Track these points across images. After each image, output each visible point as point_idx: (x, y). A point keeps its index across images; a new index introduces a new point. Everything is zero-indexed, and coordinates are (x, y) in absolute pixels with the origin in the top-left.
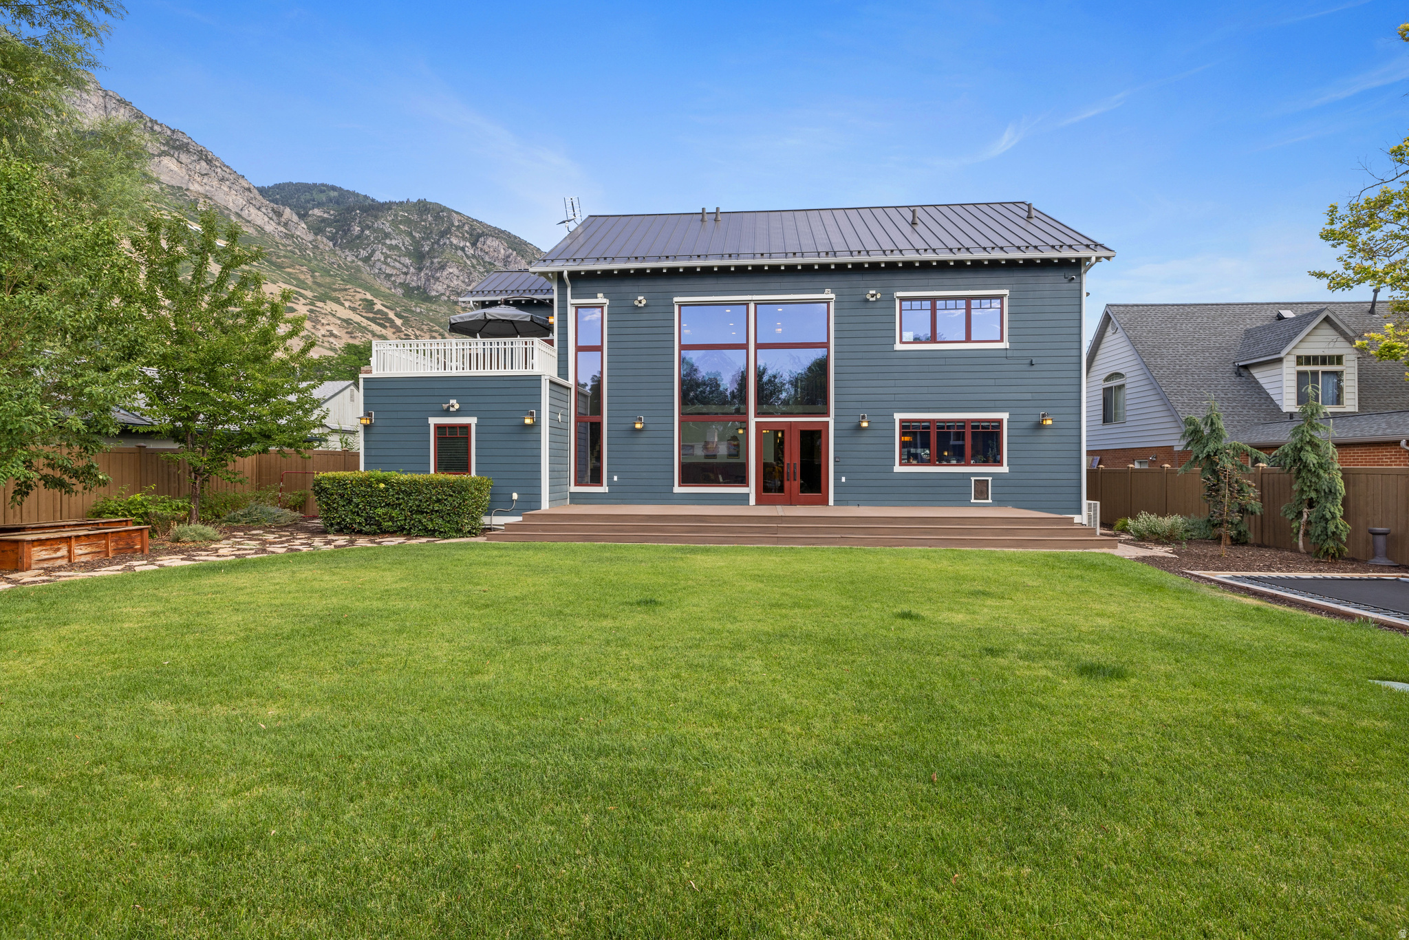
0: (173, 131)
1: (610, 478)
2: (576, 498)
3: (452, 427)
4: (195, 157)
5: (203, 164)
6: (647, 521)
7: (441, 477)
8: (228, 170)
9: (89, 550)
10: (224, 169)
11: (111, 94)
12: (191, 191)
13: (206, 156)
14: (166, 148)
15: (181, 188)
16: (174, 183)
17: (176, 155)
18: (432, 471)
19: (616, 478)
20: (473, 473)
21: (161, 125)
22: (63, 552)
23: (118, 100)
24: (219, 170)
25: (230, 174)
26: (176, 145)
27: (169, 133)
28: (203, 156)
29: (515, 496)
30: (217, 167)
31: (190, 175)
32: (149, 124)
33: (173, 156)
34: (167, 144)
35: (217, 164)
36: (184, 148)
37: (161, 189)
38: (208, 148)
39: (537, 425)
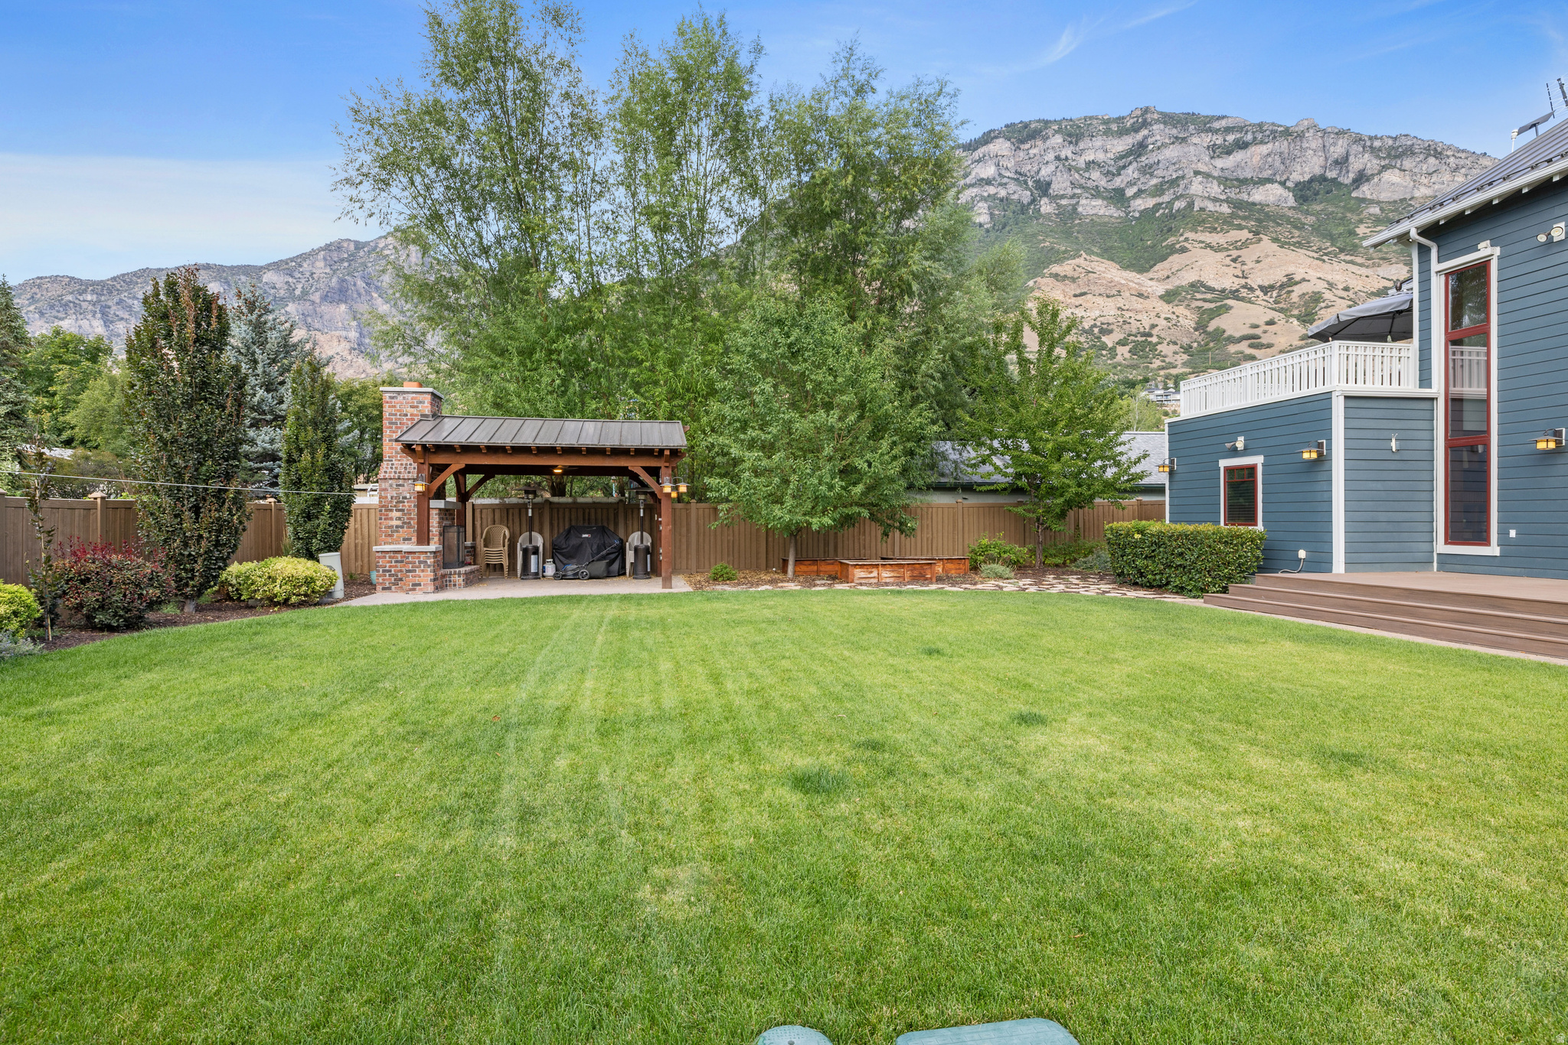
0: (1395, 139)
1: (1503, 533)
2: (1448, 563)
3: (1241, 468)
4: (1422, 157)
5: (1432, 160)
6: (1407, 598)
7: (1180, 527)
8: (1463, 155)
9: (892, 574)
10: (1459, 155)
11: (1329, 130)
12: (1417, 198)
13: (1435, 149)
14: (1387, 162)
15: (1405, 199)
16: (1396, 197)
17: (1398, 165)
18: (1167, 522)
19: (1513, 533)
20: (1260, 527)
21: (1381, 138)
22: (875, 574)
23: (1337, 134)
24: (1452, 159)
25: (1467, 158)
26: (1396, 153)
27: (1390, 142)
28: (1434, 151)
29: (1302, 554)
30: (1448, 157)
31: (1414, 181)
32: (1368, 143)
33: (1395, 167)
34: (1389, 156)
35: (1449, 153)
36: (1409, 152)
37: (1382, 210)
38: (1437, 140)
39: (1323, 460)
